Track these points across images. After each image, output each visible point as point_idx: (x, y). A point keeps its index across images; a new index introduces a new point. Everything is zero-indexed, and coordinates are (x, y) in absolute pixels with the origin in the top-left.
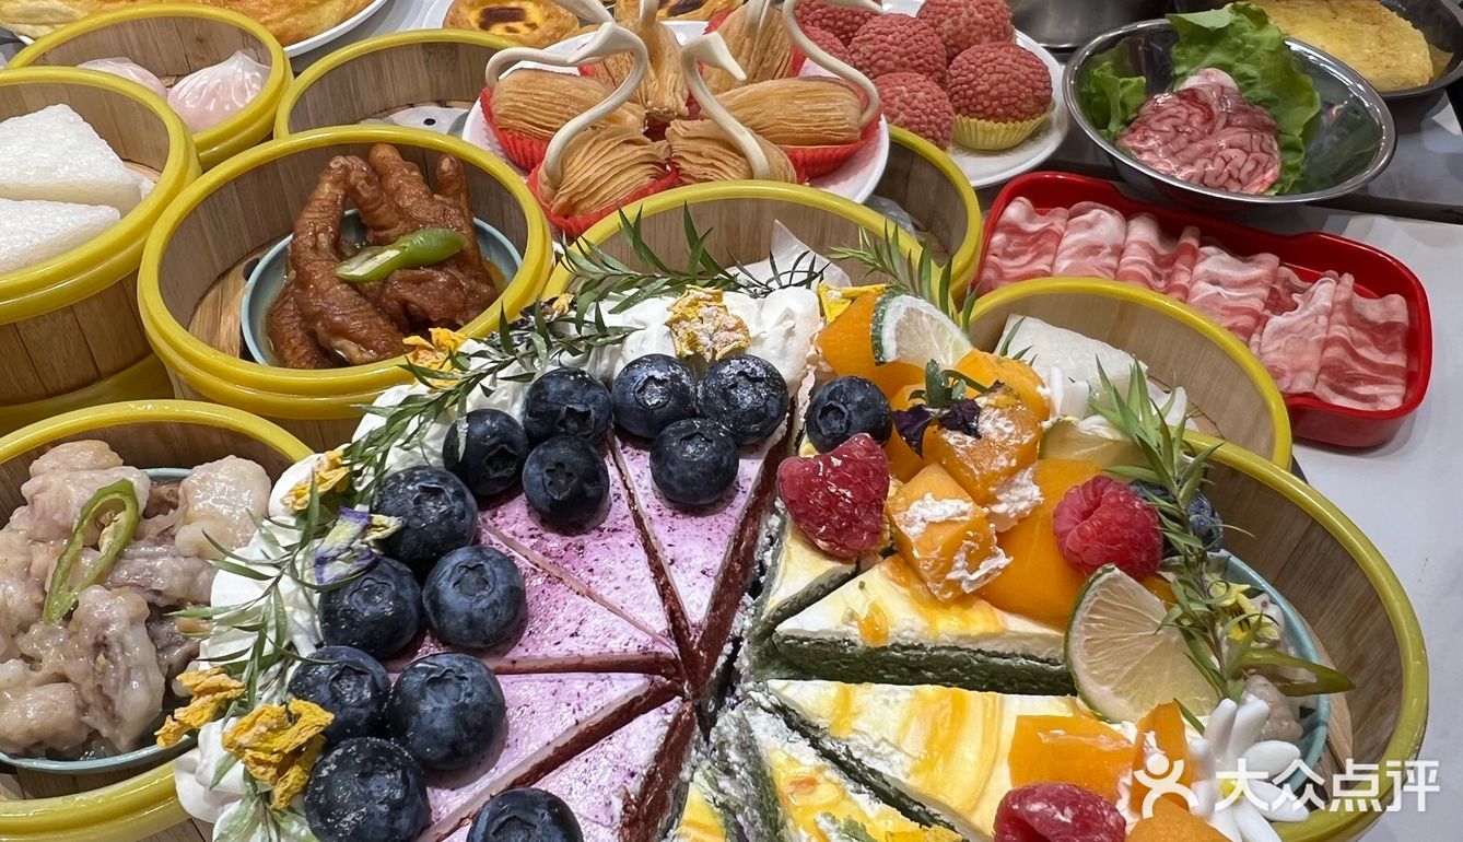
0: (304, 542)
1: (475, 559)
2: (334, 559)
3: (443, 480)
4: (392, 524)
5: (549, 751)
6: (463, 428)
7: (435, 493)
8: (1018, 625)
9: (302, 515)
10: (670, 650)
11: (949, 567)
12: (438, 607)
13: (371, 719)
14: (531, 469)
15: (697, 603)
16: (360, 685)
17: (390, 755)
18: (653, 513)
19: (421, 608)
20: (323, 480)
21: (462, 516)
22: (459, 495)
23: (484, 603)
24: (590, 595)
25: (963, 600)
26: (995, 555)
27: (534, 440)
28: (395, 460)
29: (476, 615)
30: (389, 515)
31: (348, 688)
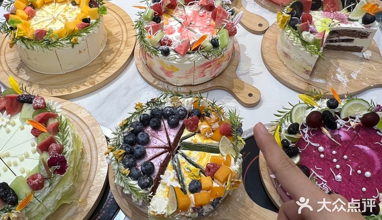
0: (121, 131)
1: (143, 133)
2: (125, 133)
3: (139, 123)
4: (132, 129)
5: (152, 158)
6: (142, 116)
7: (138, 125)
8: (214, 142)
9: (121, 127)
10: (168, 146)
11: (205, 134)
12: (138, 139)
13: (130, 152)
14: (151, 122)
15: (172, 139)
16: (128, 148)
17: (132, 157)
18: (167, 128)
19: (136, 140)
20: (124, 123)
21: (141, 128)
22: (141, 125)
23: (144, 139)
24: (158, 139)
25: (207, 138)
26: (211, 133)
27: (151, 118)
28: (133, 121)
29: (143, 140)
30: (132, 127)
31: (127, 149)
